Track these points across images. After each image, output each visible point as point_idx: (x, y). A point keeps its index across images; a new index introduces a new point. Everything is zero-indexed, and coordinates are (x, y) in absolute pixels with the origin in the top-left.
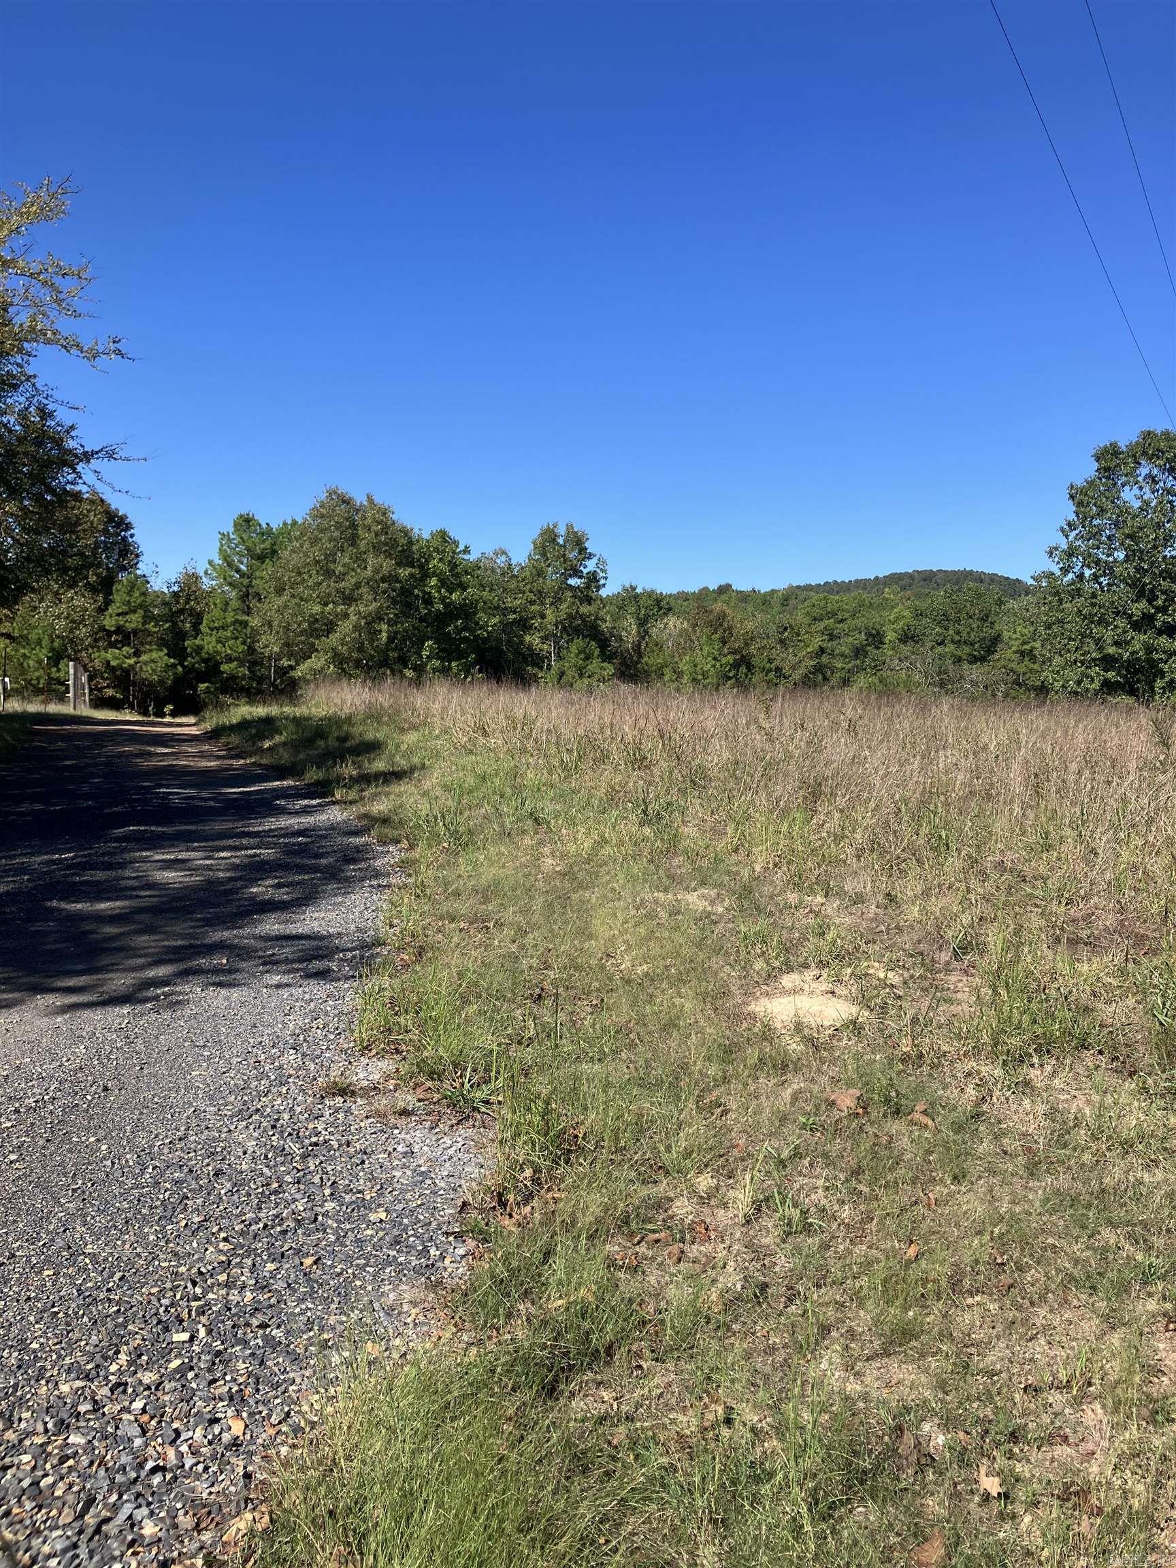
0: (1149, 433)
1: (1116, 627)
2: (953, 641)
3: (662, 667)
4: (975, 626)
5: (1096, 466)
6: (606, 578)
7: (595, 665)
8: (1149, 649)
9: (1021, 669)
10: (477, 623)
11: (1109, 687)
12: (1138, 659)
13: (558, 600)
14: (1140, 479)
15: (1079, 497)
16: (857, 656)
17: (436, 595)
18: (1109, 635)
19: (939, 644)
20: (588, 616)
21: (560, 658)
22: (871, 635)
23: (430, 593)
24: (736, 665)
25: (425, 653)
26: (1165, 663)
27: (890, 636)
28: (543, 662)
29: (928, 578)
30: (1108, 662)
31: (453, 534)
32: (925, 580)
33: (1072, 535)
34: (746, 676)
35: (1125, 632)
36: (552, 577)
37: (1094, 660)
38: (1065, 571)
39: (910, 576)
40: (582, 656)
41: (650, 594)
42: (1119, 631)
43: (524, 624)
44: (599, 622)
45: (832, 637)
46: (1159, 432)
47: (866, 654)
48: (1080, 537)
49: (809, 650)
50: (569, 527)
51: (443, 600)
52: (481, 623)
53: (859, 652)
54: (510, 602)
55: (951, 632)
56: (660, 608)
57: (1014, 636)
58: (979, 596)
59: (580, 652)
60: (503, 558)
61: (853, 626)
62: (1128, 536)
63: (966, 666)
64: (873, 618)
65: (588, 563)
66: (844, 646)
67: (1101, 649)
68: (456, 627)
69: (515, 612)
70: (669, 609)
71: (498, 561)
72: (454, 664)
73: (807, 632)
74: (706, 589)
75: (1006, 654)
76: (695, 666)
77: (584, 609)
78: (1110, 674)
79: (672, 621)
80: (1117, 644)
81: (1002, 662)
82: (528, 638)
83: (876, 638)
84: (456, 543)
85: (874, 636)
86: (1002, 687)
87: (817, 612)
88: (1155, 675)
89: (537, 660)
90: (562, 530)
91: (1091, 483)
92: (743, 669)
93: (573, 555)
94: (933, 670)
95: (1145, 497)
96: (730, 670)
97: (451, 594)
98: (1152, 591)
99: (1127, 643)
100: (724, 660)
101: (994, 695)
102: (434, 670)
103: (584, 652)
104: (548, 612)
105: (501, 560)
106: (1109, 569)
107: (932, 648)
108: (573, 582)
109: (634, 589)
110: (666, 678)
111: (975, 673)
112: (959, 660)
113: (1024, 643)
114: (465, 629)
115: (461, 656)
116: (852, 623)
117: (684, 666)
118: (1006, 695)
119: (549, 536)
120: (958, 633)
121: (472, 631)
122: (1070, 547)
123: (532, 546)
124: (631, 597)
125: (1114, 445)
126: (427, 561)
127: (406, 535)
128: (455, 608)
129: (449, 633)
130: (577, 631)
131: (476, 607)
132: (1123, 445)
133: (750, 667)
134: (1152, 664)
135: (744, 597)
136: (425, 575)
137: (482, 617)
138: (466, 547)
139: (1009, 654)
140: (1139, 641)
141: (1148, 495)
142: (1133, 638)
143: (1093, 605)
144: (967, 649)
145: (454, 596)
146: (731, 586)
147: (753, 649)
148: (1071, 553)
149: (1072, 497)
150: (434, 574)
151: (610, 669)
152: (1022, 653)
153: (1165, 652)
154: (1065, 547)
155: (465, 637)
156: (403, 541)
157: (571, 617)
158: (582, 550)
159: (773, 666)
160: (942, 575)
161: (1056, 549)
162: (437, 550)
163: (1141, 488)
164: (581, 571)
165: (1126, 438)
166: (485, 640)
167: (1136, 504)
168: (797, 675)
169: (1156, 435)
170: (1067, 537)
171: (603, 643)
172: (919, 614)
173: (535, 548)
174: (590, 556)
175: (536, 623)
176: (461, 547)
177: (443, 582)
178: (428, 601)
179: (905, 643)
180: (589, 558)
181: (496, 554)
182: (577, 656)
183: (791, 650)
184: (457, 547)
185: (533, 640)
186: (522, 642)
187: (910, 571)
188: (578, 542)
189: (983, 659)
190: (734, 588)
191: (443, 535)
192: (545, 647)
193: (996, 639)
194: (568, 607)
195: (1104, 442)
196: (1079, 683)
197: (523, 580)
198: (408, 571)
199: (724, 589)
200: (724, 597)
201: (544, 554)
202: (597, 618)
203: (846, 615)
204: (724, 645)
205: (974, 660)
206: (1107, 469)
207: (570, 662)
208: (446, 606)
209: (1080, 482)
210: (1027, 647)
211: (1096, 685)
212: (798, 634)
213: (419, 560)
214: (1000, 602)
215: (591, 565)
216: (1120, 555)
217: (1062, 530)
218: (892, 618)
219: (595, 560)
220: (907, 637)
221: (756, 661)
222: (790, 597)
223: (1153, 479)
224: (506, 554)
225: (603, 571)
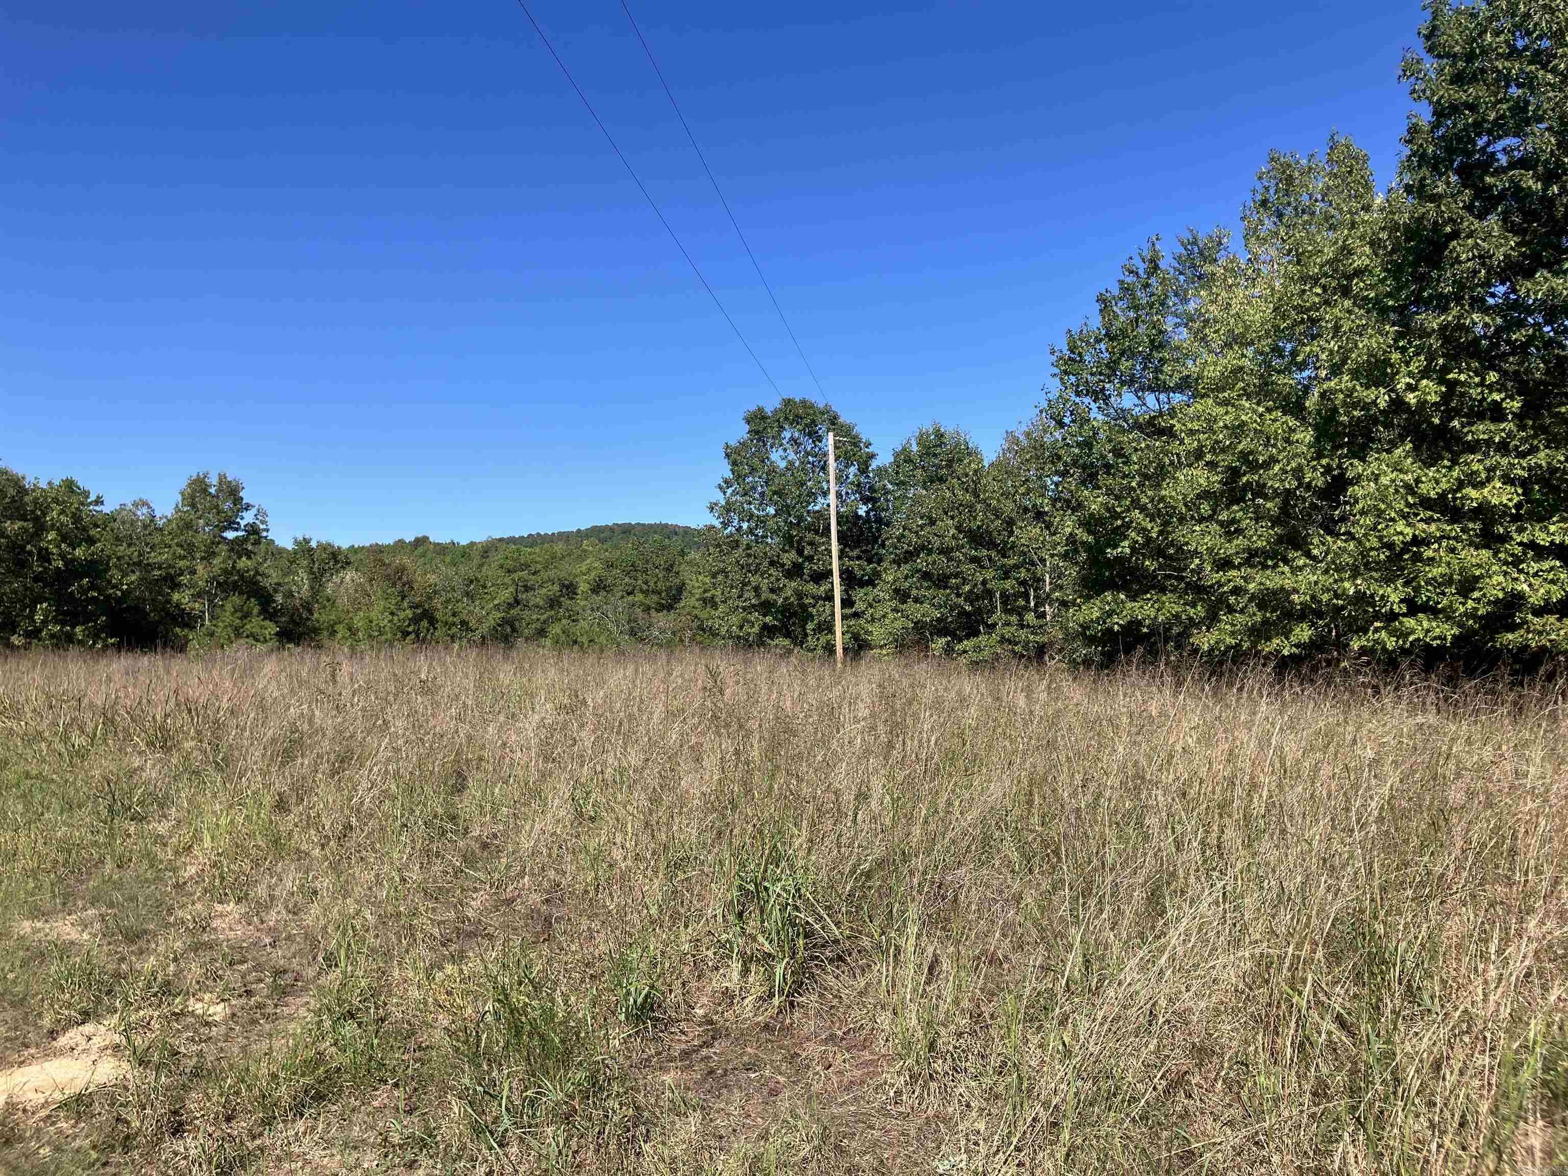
0: (789, 400)
1: (770, 575)
2: (642, 591)
3: (335, 623)
4: (661, 575)
5: (747, 428)
6: (268, 530)
7: (255, 624)
8: (800, 595)
9: (703, 615)
10: (109, 582)
11: (768, 631)
12: (791, 604)
13: (210, 555)
14: (784, 442)
15: (733, 455)
16: (551, 607)
17: (54, 551)
18: (765, 584)
19: (629, 594)
20: (248, 571)
21: (213, 618)
22: (564, 585)
23: (47, 549)
24: (416, 620)
25: (39, 618)
26: (814, 606)
27: (583, 587)
28: (196, 622)
29: (627, 530)
30: (765, 607)
31: (82, 483)
32: (624, 532)
33: (729, 491)
34: (428, 630)
35: (778, 580)
36: (205, 531)
37: (753, 606)
38: (725, 525)
39: (611, 529)
40: (239, 614)
41: (324, 547)
42: (772, 579)
43: (172, 581)
44: (259, 577)
45: (527, 589)
46: (797, 400)
47: (560, 605)
48: (735, 493)
49: (496, 602)
50: (222, 478)
51: (62, 556)
52: (114, 581)
53: (553, 603)
54: (154, 558)
55: (640, 582)
56: (337, 562)
57: (697, 585)
58: (664, 548)
59: (236, 611)
60: (145, 510)
61: (546, 578)
62: (775, 493)
63: (653, 613)
64: (565, 570)
65: (244, 514)
66: (537, 598)
67: (758, 595)
68: (80, 586)
69: (160, 568)
70: (348, 563)
71: (139, 513)
72: (78, 629)
73: (493, 585)
74: (401, 541)
75: (689, 602)
76: (371, 622)
77: (243, 563)
78: (768, 619)
79: (349, 575)
80: (772, 591)
81: (687, 610)
82: (176, 597)
83: (569, 589)
84: (87, 494)
85: (567, 587)
86: (689, 634)
87: (510, 564)
88: (807, 619)
89: (188, 621)
90: (214, 480)
91: (743, 444)
92: (425, 624)
93: (227, 506)
94: (623, 619)
95: (790, 458)
96: (409, 625)
97: (74, 549)
98: (799, 542)
99: (780, 589)
100: (402, 615)
101: (681, 641)
102: (52, 636)
103: (241, 610)
104: (200, 568)
105: (142, 513)
106: (762, 521)
107: (623, 597)
108: (230, 535)
109: (307, 541)
110: (339, 636)
111: (662, 620)
112: (648, 609)
113: (705, 591)
114: (93, 587)
115: (89, 618)
116: (545, 575)
117: (359, 621)
118: (692, 639)
119: (198, 487)
120: (646, 583)
121: (100, 591)
122: (727, 503)
123: (180, 498)
124: (304, 548)
125: (761, 410)
126: (44, 514)
127: (16, 484)
128: (81, 565)
129: (72, 592)
130: (235, 587)
131: (108, 564)
132: (769, 410)
133: (432, 621)
134: (804, 607)
135: (442, 550)
136: (40, 528)
137: (115, 575)
138: (98, 497)
139: (693, 601)
140: (791, 586)
141: (792, 456)
142: (785, 586)
143: (749, 556)
144: (655, 598)
145: (77, 552)
146: (427, 538)
147: (437, 602)
148: (728, 508)
149: (727, 455)
150: (53, 527)
151: (272, 628)
152: (704, 600)
153: (813, 598)
154: (723, 503)
155: (93, 597)
156: (11, 492)
157: (225, 572)
158: (238, 500)
159: (457, 620)
160: (640, 528)
161: (716, 504)
162: (56, 501)
163: (785, 450)
164: (238, 523)
165: (771, 405)
166: (119, 600)
167: (783, 464)
168: (484, 629)
169: (795, 403)
170: (725, 493)
171: (265, 599)
172: (610, 566)
173: (183, 499)
174: (248, 507)
175: (185, 579)
176: (92, 498)
177: (64, 538)
178: (45, 556)
179: (597, 593)
180: (247, 509)
181: (136, 505)
182: (232, 614)
183: (477, 603)
184: (88, 497)
185: (182, 598)
186: (169, 602)
187: (610, 524)
188: (233, 492)
189: (670, 608)
190: (431, 540)
191: (70, 485)
192: (197, 605)
193: (681, 588)
194: (223, 562)
195: (753, 408)
196: (741, 627)
197: (170, 533)
198: (18, 525)
199: (421, 541)
200: (420, 550)
201: (193, 506)
202: (257, 573)
203: (539, 567)
204: (403, 599)
205: (661, 608)
206: (757, 432)
207: (223, 621)
208: (67, 563)
209: (733, 443)
210: (708, 595)
211: (756, 629)
212: (484, 587)
213: (33, 512)
214: (683, 554)
215: (248, 518)
216: (771, 510)
217: (720, 487)
218: (584, 569)
219: (253, 511)
220: (599, 587)
221: (438, 615)
222: (488, 549)
223: (794, 441)
224: (148, 505)
225: (263, 522)
